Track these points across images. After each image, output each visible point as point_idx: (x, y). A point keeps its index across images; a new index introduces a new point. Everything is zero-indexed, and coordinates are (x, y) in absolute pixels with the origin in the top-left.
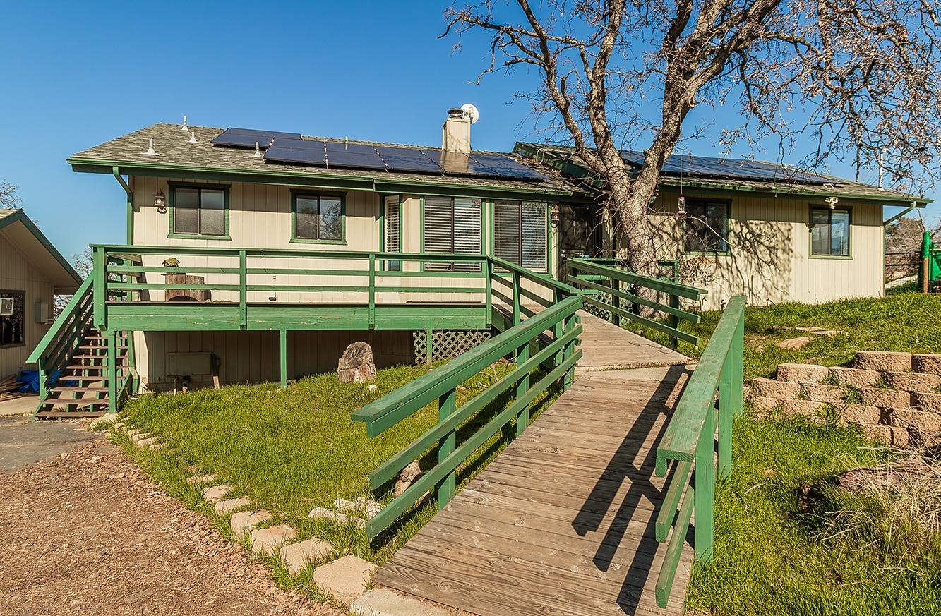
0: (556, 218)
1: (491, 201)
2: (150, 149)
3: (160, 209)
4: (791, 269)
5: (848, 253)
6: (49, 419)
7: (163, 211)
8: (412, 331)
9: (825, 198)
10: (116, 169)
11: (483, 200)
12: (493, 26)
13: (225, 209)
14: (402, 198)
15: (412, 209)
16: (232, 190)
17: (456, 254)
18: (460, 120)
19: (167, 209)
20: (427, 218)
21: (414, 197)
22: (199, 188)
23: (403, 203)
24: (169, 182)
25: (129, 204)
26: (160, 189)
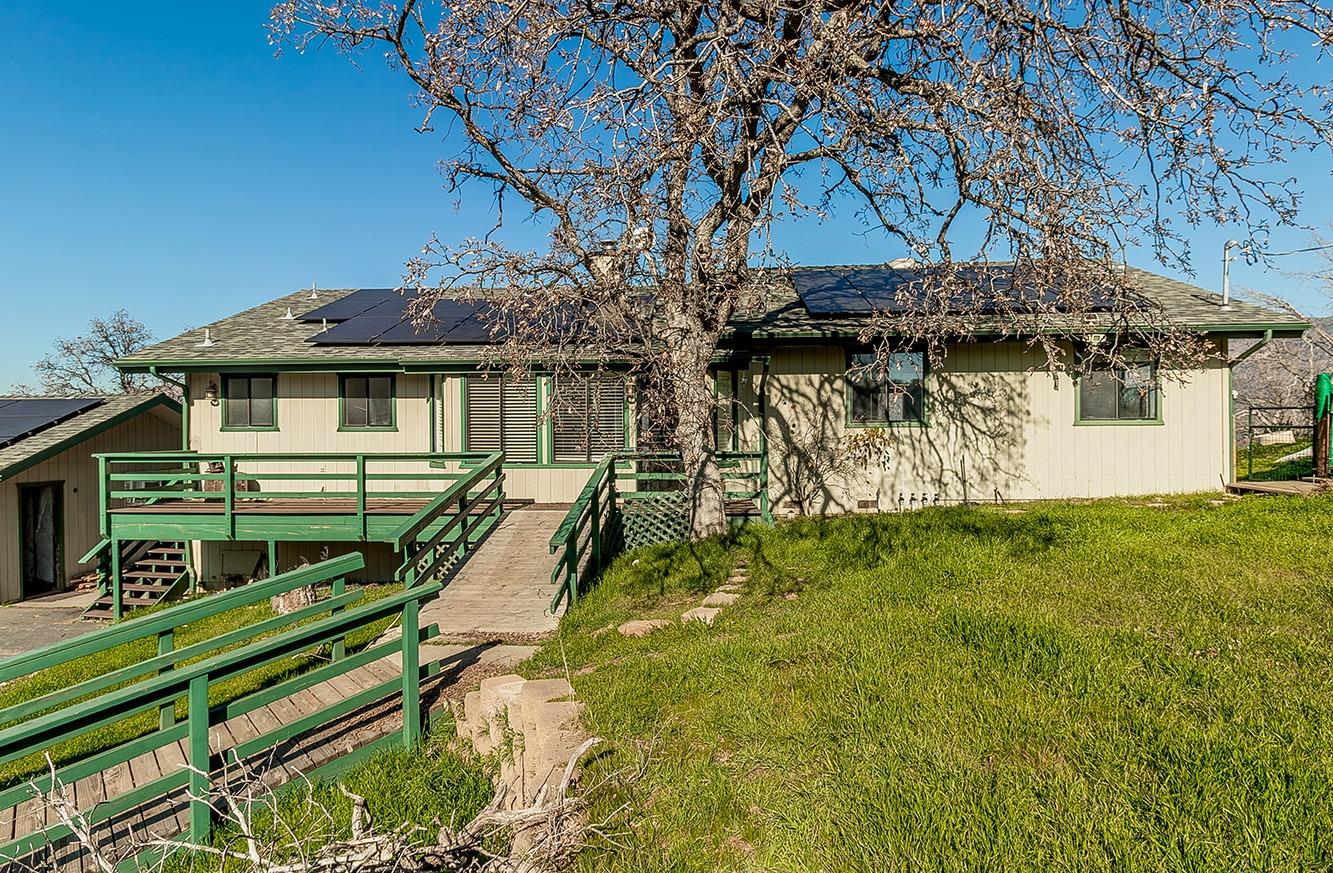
0: (631, 392)
1: (547, 374)
2: (207, 340)
4: (1025, 442)
5: (1156, 414)
7: (215, 403)
10: (152, 369)
11: (538, 375)
12: (486, 175)
13: (273, 398)
14: (443, 380)
16: (280, 378)
19: (220, 401)
20: (472, 399)
22: (248, 377)
23: (445, 384)
24: (220, 373)
25: (184, 399)
26: (213, 381)
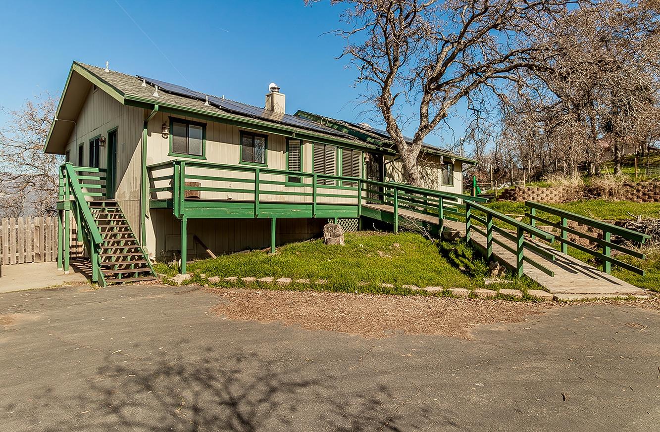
0: (367, 160)
1: (341, 148)
3: (163, 136)
5: (453, 183)
6: (116, 284)
7: (166, 137)
8: (328, 218)
9: (451, 158)
11: (338, 147)
13: (203, 139)
14: (302, 143)
15: (308, 149)
16: (207, 127)
17: (327, 175)
18: (278, 93)
19: (168, 136)
20: (315, 154)
21: (310, 142)
22: (187, 123)
23: (304, 146)
24: (170, 118)
25: (146, 130)
26: (166, 122)
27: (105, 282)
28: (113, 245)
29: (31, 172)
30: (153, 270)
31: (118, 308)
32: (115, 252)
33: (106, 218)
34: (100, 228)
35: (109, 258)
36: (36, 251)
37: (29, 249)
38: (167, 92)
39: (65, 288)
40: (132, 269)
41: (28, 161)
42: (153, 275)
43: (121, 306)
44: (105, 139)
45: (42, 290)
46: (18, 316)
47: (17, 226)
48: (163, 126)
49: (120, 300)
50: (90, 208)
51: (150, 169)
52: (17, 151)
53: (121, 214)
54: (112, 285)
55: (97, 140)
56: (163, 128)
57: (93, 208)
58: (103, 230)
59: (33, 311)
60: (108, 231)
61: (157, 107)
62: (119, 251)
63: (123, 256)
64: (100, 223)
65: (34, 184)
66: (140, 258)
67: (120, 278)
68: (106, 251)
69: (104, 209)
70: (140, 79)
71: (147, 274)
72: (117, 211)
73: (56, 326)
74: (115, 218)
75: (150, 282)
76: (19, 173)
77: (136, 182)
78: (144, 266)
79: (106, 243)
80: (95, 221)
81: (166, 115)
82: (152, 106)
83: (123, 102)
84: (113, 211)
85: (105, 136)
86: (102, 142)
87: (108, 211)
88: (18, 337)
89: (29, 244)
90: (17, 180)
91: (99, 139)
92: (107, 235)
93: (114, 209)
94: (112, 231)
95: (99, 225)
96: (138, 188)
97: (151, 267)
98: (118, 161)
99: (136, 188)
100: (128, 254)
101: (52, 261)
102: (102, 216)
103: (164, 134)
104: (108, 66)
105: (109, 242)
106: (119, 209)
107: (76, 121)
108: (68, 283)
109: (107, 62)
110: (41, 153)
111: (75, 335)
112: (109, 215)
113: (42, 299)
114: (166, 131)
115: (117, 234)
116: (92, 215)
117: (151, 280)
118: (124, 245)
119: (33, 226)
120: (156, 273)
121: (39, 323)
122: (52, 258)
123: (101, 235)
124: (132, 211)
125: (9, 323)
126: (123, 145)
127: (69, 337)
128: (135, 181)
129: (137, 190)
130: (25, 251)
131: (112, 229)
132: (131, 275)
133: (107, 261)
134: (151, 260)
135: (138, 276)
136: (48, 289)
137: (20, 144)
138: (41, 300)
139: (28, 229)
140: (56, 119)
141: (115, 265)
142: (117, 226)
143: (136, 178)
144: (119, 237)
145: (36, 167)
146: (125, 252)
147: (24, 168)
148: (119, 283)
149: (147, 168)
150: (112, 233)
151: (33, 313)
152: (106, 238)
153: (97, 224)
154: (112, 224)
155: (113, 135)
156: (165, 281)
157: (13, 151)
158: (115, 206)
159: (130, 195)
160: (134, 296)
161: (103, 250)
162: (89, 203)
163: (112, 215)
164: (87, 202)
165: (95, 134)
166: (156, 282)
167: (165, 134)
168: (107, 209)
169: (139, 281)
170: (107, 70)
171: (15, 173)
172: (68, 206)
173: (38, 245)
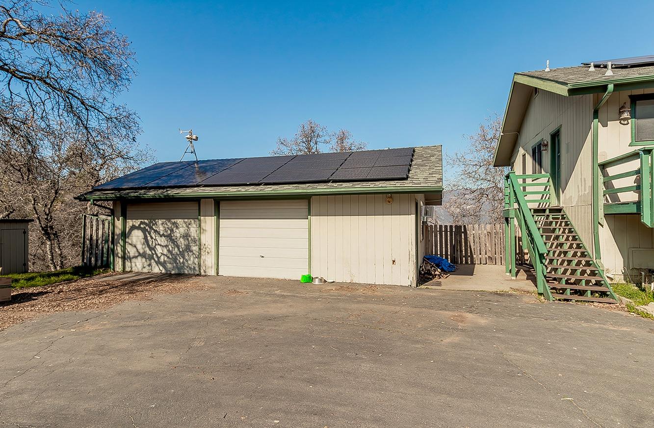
2: (608, 71)
3: (622, 122)
6: (564, 300)
19: (629, 121)
24: (630, 97)
25: (596, 121)
26: (625, 103)
27: (551, 296)
28: (559, 255)
29: (485, 185)
30: (611, 291)
31: (566, 332)
32: (562, 264)
33: (551, 226)
34: (544, 236)
35: (555, 270)
36: (489, 254)
37: (483, 253)
38: (625, 67)
39: (511, 295)
40: (582, 286)
41: (483, 176)
42: (613, 298)
43: (571, 331)
44: (547, 142)
45: (491, 293)
46: (469, 316)
47: (474, 232)
48: (620, 109)
49: (570, 322)
50: (533, 216)
51: (603, 166)
52: (474, 169)
53: (567, 222)
54: (559, 300)
55: (539, 146)
56: (620, 112)
57: (537, 215)
58: (548, 238)
59: (481, 313)
60: (553, 240)
61: (611, 87)
62: (566, 263)
63: (571, 269)
64: (545, 231)
65: (488, 196)
66: (593, 273)
67: (569, 294)
68: (551, 261)
69: (548, 216)
70: (587, 65)
71: (603, 294)
72: (564, 218)
73: (500, 337)
74: (560, 225)
75: (608, 305)
76: (476, 187)
77: (585, 184)
78: (598, 283)
79: (551, 253)
80: (539, 229)
81: (625, 94)
82: (604, 88)
83: (566, 94)
84: (558, 218)
85: (548, 139)
86: (544, 146)
87: (553, 218)
88: (467, 339)
89: (483, 248)
90: (475, 194)
91: (541, 144)
92: (552, 244)
93: (559, 216)
94: (557, 240)
95: (543, 233)
96: (588, 190)
97: (609, 286)
98: (563, 163)
99: (585, 191)
100: (577, 268)
101: (501, 265)
102: (546, 224)
103: (622, 119)
104: (549, 64)
105: (554, 252)
106: (565, 216)
107: (519, 132)
108: (514, 290)
109: (548, 61)
110: (491, 167)
111: (519, 354)
112: (554, 223)
113: (490, 302)
114: (626, 115)
115: (563, 244)
116: (536, 222)
117: (610, 303)
118: (572, 257)
119: (485, 232)
120: (616, 296)
121: (485, 329)
122: (501, 262)
123: (545, 243)
124: (581, 218)
125: (462, 321)
126: (568, 144)
127: (512, 355)
128: (583, 183)
129: (586, 193)
130: (480, 254)
131: (557, 238)
132: (582, 293)
133: (553, 273)
134: (608, 277)
135: (592, 294)
136: (496, 293)
137: (476, 163)
138: (489, 304)
139: (481, 235)
140: (501, 134)
141: (562, 278)
142: (563, 234)
143: (585, 179)
144: (566, 247)
145: (489, 181)
146: (574, 265)
147: (479, 183)
148: (567, 300)
149: (599, 165)
150: (558, 242)
151: (482, 316)
152: (551, 247)
153: (541, 232)
154: (558, 233)
155: (555, 136)
156: (630, 309)
157: (471, 169)
158: (560, 213)
159: (578, 200)
160: (587, 320)
161: (548, 260)
162: (532, 210)
163: (557, 223)
164: (530, 210)
165: (537, 140)
166: (617, 307)
167: (625, 119)
168: (551, 216)
169: (593, 302)
170: (547, 70)
171: (474, 187)
172: (512, 214)
173: (490, 249)
